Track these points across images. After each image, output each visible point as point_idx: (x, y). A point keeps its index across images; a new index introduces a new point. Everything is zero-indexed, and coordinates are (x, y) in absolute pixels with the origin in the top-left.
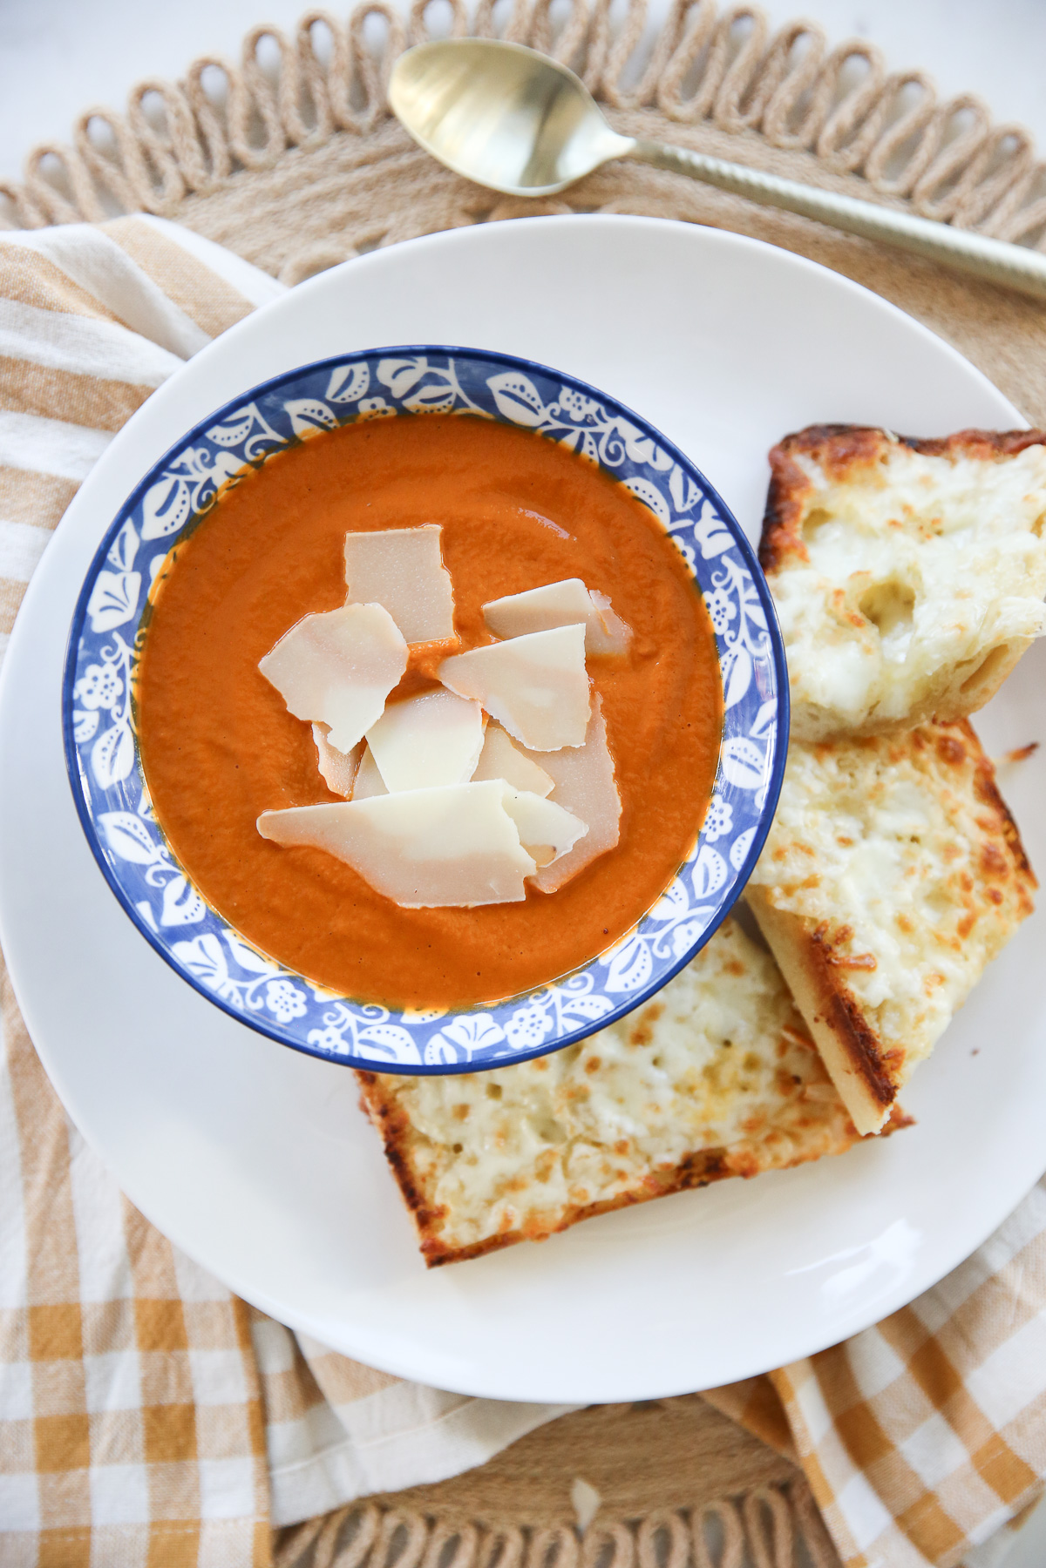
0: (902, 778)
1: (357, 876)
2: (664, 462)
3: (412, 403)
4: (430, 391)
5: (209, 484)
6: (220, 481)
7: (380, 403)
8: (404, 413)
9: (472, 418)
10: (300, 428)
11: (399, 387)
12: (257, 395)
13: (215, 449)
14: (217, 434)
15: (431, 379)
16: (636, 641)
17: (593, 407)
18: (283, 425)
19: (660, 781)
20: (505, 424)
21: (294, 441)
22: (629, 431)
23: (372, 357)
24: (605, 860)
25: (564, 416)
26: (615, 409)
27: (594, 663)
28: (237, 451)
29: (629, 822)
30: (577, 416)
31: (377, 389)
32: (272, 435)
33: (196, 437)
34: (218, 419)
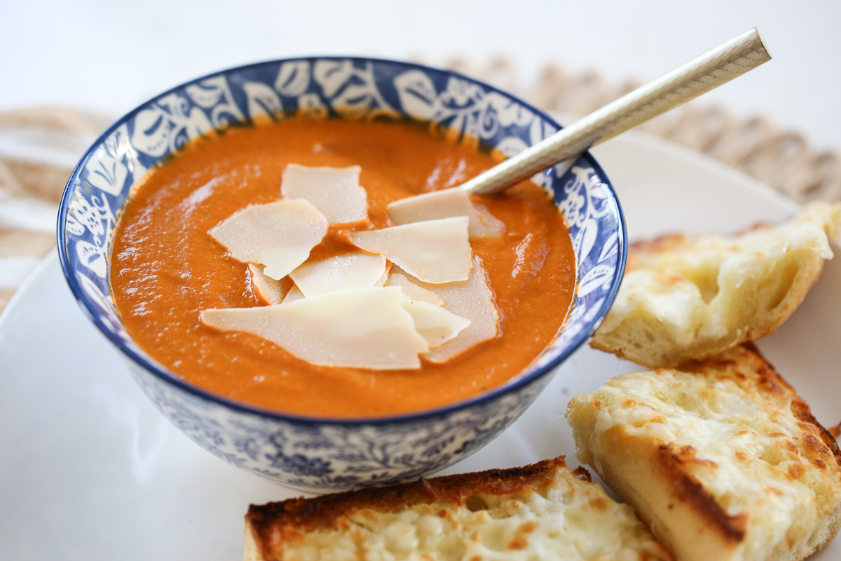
0: (728, 391)
1: (279, 349)
2: (527, 117)
3: (339, 104)
4: (353, 92)
5: (183, 132)
6: (193, 135)
7: (315, 99)
8: (333, 114)
9: (383, 119)
10: (256, 111)
11: (330, 87)
12: (228, 73)
13: (192, 104)
14: (194, 91)
15: (355, 81)
16: (508, 230)
17: (472, 91)
18: (243, 102)
19: (527, 306)
20: (408, 121)
21: (248, 123)
22: (498, 101)
23: (312, 61)
24: (485, 347)
25: (452, 104)
26: (488, 89)
27: (474, 243)
28: (208, 112)
29: (505, 326)
30: (461, 100)
31: (314, 87)
32: (233, 109)
33: (180, 90)
34: (197, 82)
